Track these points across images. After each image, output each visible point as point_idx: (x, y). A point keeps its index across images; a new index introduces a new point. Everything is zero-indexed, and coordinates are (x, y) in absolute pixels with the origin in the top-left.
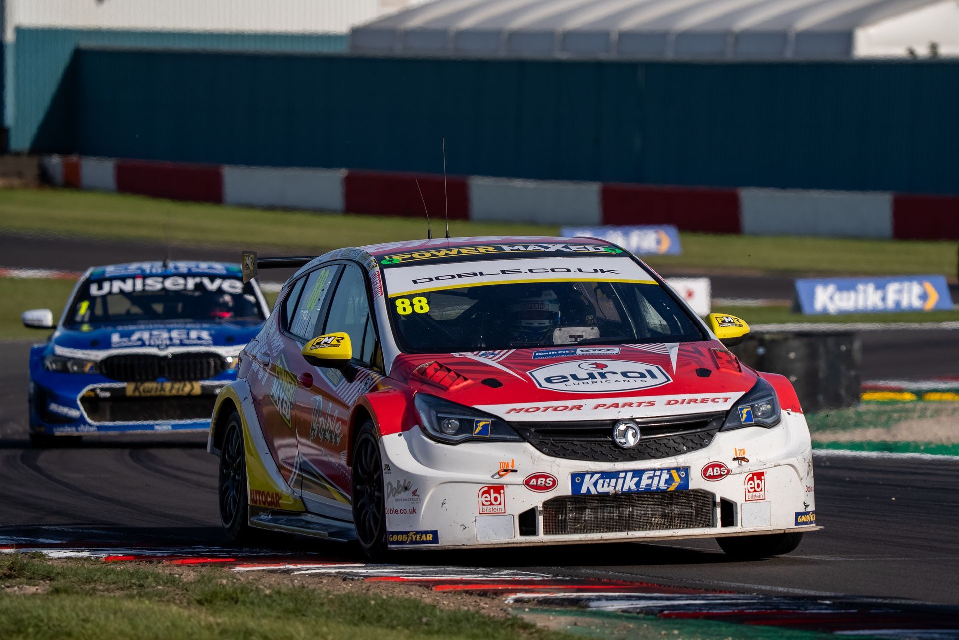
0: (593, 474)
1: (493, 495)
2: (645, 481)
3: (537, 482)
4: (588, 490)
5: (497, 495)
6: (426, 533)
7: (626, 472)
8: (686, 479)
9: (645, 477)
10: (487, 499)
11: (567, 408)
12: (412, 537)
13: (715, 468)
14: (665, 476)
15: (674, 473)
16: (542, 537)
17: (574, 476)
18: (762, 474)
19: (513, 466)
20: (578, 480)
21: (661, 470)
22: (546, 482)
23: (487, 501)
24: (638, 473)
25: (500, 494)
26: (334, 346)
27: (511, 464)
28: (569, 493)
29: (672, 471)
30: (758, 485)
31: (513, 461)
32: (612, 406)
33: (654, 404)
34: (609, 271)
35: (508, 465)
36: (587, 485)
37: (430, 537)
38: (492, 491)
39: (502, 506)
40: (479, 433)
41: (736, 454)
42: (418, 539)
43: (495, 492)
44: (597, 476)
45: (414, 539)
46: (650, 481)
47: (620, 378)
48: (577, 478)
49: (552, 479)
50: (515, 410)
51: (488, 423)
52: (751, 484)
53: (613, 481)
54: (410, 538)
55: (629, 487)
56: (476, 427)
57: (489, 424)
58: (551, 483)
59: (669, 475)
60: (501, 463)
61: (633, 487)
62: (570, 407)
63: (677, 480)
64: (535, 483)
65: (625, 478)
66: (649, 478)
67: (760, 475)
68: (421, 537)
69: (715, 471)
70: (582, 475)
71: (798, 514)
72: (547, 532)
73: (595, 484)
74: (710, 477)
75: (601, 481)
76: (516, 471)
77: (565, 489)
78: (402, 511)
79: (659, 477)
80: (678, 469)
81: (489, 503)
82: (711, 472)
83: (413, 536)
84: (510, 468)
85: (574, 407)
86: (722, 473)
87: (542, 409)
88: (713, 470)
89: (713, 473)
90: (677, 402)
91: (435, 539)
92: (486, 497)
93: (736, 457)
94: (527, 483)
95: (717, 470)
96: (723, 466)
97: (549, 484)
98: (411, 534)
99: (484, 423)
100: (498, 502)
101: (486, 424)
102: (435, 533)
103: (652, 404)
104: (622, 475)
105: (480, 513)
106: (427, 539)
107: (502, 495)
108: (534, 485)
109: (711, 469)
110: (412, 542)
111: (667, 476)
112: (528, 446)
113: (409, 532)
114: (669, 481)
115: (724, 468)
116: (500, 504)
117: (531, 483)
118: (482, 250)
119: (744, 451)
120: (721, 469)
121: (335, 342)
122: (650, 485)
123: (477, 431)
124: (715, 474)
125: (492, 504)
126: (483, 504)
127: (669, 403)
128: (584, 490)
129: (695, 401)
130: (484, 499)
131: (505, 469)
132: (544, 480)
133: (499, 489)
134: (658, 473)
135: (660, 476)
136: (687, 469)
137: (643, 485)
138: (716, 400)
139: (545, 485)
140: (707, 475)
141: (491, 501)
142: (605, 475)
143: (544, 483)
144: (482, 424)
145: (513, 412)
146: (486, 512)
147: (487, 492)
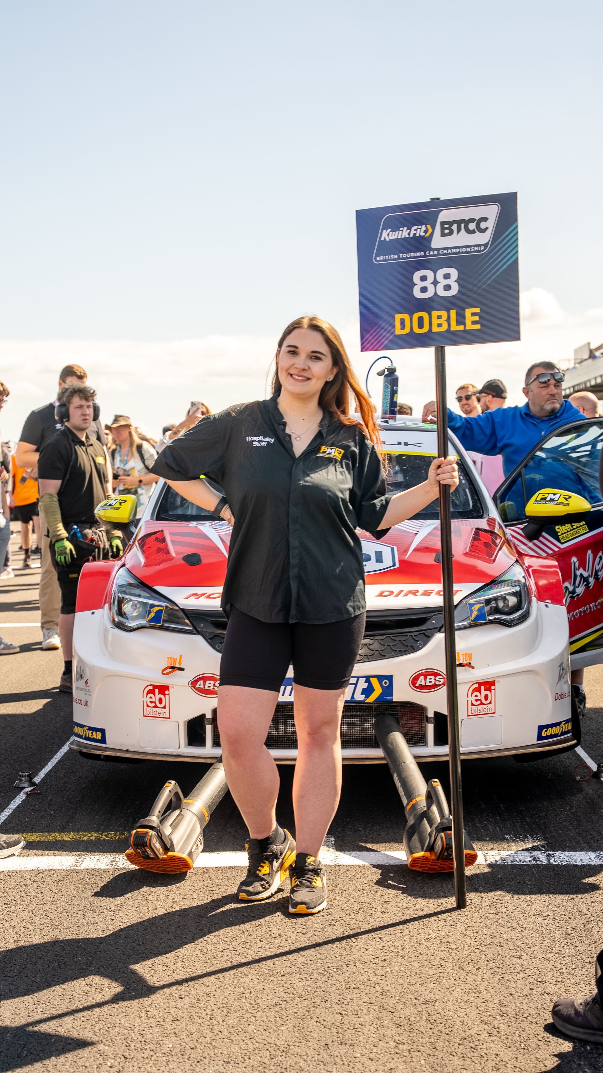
1: (158, 696)
3: (204, 684)
5: (162, 696)
6: (97, 730)
10: (151, 700)
13: (429, 677)
14: (363, 685)
15: (374, 682)
16: (209, 752)
18: (493, 683)
19: (180, 663)
21: (358, 677)
22: (214, 685)
23: (151, 702)
25: (165, 695)
26: (115, 508)
27: (178, 661)
29: (371, 679)
30: (486, 697)
31: (181, 657)
34: (412, 445)
35: (175, 660)
37: (99, 736)
38: (157, 691)
39: (167, 710)
40: (152, 620)
41: (459, 659)
42: (90, 736)
43: (160, 693)
50: (196, 594)
51: (162, 608)
52: (476, 696)
54: (84, 733)
56: (149, 613)
57: (162, 610)
59: (367, 684)
60: (168, 658)
63: (378, 691)
64: (202, 687)
67: (489, 685)
68: (93, 733)
69: (428, 680)
71: (541, 728)
74: (421, 687)
76: (182, 669)
78: (81, 702)
79: (354, 686)
80: (380, 677)
81: (153, 705)
82: (423, 681)
83: (87, 731)
84: (177, 665)
86: (437, 683)
88: (425, 679)
89: (426, 683)
90: (391, 593)
91: (103, 740)
92: (151, 698)
94: (194, 683)
95: (431, 679)
96: (440, 675)
97: (218, 688)
98: (86, 728)
99: (158, 608)
100: (162, 705)
101: (160, 610)
102: (103, 731)
105: (145, 715)
106: (98, 738)
107: (167, 697)
108: (200, 688)
109: (422, 678)
110: (87, 737)
111: (366, 685)
112: (199, 639)
113: (84, 726)
114: (368, 691)
115: (441, 677)
116: (164, 707)
117: (197, 686)
119: (470, 656)
120: (437, 678)
121: (118, 505)
123: (150, 617)
124: (428, 684)
125: (157, 706)
126: (148, 706)
127: (381, 595)
129: (415, 593)
130: (148, 700)
131: (172, 665)
132: (212, 682)
133: (163, 689)
134: (353, 681)
135: (356, 684)
136: (390, 678)
140: (417, 685)
141: (155, 703)
143: (212, 687)
144: (155, 610)
145: (193, 597)
146: (150, 715)
147: (152, 691)
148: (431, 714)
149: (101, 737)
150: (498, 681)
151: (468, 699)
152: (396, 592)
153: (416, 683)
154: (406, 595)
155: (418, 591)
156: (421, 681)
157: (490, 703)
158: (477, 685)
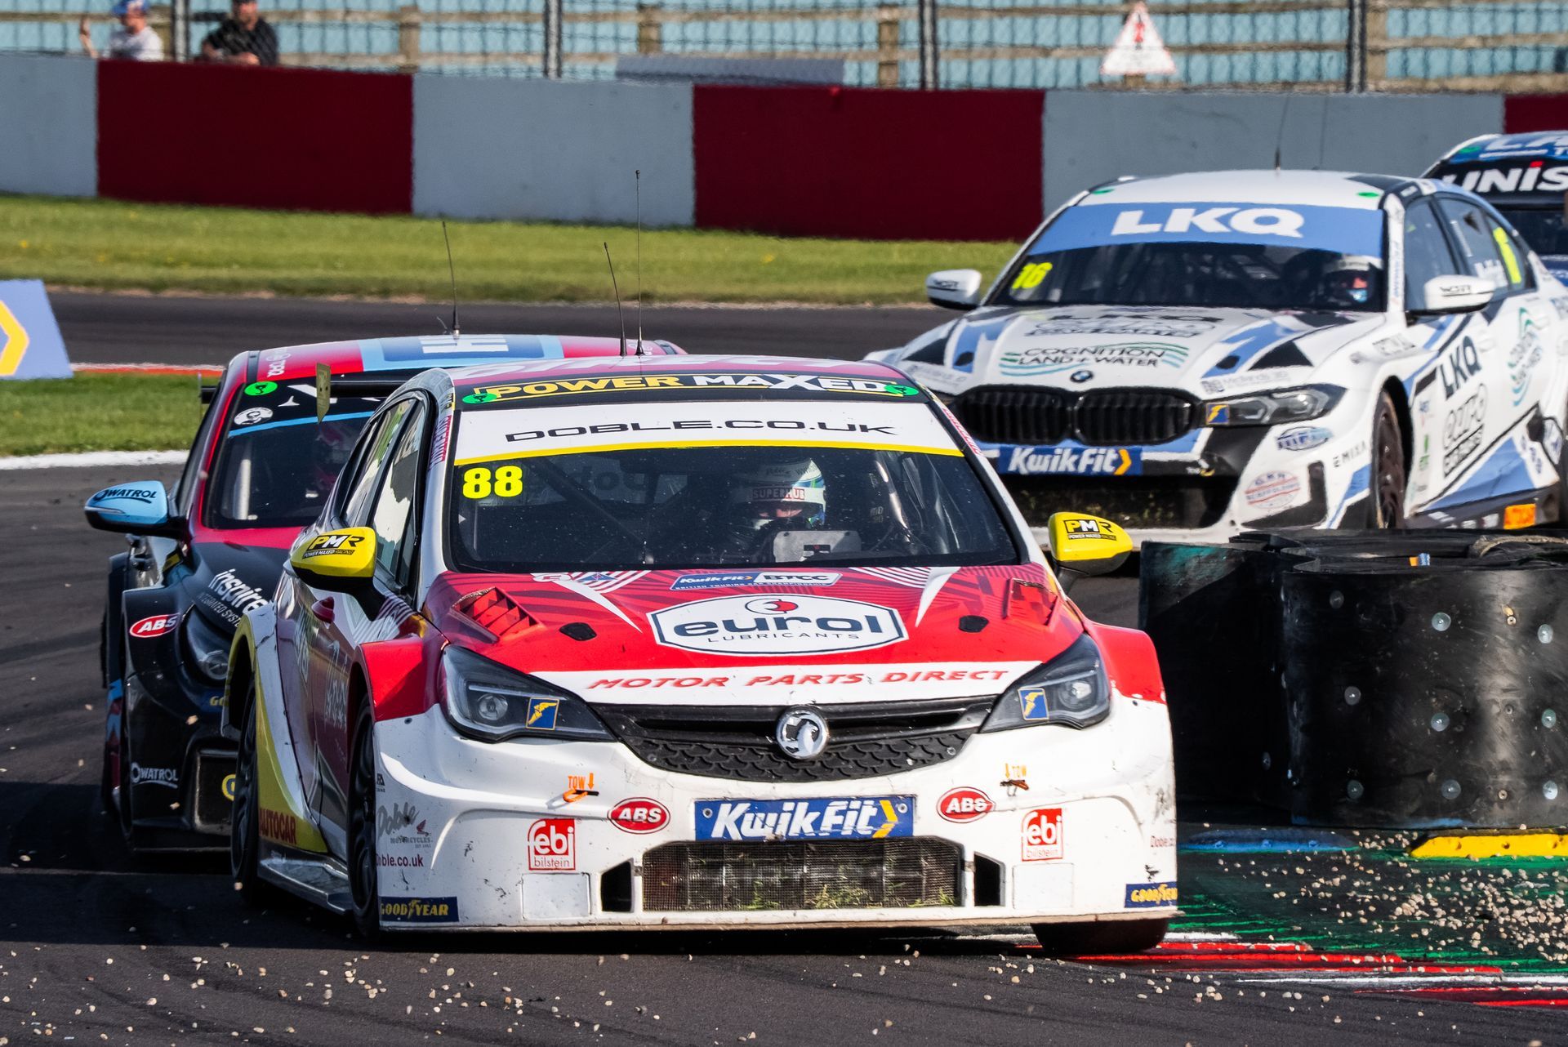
0: (735, 803)
1: (555, 836)
2: (830, 819)
3: (632, 813)
4: (726, 832)
5: (561, 837)
6: (438, 901)
7: (796, 801)
8: (909, 817)
9: (830, 811)
10: (543, 844)
11: (699, 681)
12: (415, 908)
13: (965, 800)
14: (869, 811)
15: (887, 806)
16: (640, 916)
17: (700, 805)
18: (1059, 812)
19: (591, 785)
20: (708, 813)
21: (862, 799)
22: (648, 815)
23: (543, 847)
24: (818, 805)
25: (566, 834)
26: (344, 552)
27: (587, 782)
28: (691, 836)
29: (882, 802)
30: (1049, 833)
31: (591, 775)
32: (781, 680)
33: (860, 680)
34: (877, 429)
35: (582, 781)
36: (724, 825)
38: (553, 828)
39: (570, 857)
40: (536, 723)
41: (1008, 775)
42: (425, 914)
43: (557, 832)
44: (742, 808)
45: (418, 913)
46: (839, 820)
47: (813, 627)
48: (707, 809)
49: (659, 811)
50: (605, 682)
51: (553, 705)
52: (1034, 831)
53: (772, 817)
54: (411, 911)
55: (802, 830)
56: (533, 711)
57: (554, 708)
58: (658, 817)
59: (876, 809)
60: (570, 777)
61: (809, 830)
62: (705, 680)
63: (892, 821)
64: (629, 817)
65: (793, 812)
66: (839, 813)
67: (1053, 815)
68: (430, 909)
69: (964, 804)
70: (715, 805)
71: (1130, 888)
72: (648, 907)
73: (739, 822)
74: (954, 814)
75: (749, 817)
76: (596, 794)
77: (682, 828)
78: (400, 861)
79: (856, 812)
80: (894, 799)
81: (547, 850)
82: (957, 805)
83: (417, 906)
84: (587, 788)
85: (714, 681)
86: (978, 809)
87: (654, 683)
88: (960, 801)
89: (961, 808)
90: (904, 676)
91: (453, 915)
92: (542, 840)
93: (1007, 780)
94: (615, 816)
95: (968, 802)
96: (980, 796)
97: (654, 818)
98: (413, 903)
99: (547, 705)
100: (563, 850)
101: (549, 707)
102: (452, 902)
103: (856, 679)
104: (788, 806)
105: (530, 869)
106: (440, 914)
107: (570, 836)
108: (626, 820)
109: (955, 801)
110: (415, 918)
111: (874, 812)
112: (620, 748)
113: (410, 899)
114: (877, 820)
115: (982, 800)
116: (566, 853)
117: (622, 816)
118: (653, 382)
119: (1024, 772)
120: (977, 802)
121: (347, 546)
122: (840, 826)
123: (534, 718)
124: (965, 810)
125: (552, 853)
126: (537, 853)
127: (889, 678)
128: (717, 833)
129: (939, 676)
130: (538, 844)
131: (578, 789)
132: (645, 811)
133: (564, 824)
134: (855, 805)
135: (859, 811)
136: (911, 800)
137: (827, 826)
138: (979, 676)
139: (647, 820)
140: (948, 811)
141: (549, 847)
142: (759, 806)
143: (645, 817)
144: (543, 706)
145: (602, 686)
146: (540, 867)
147: (545, 831)
148: (969, 858)
149: (448, 911)
150: (1065, 809)
151: (1022, 835)
152: (910, 675)
153: (946, 809)
154: (927, 678)
155: (943, 673)
156: (954, 805)
157: (1055, 843)
158: (1035, 815)
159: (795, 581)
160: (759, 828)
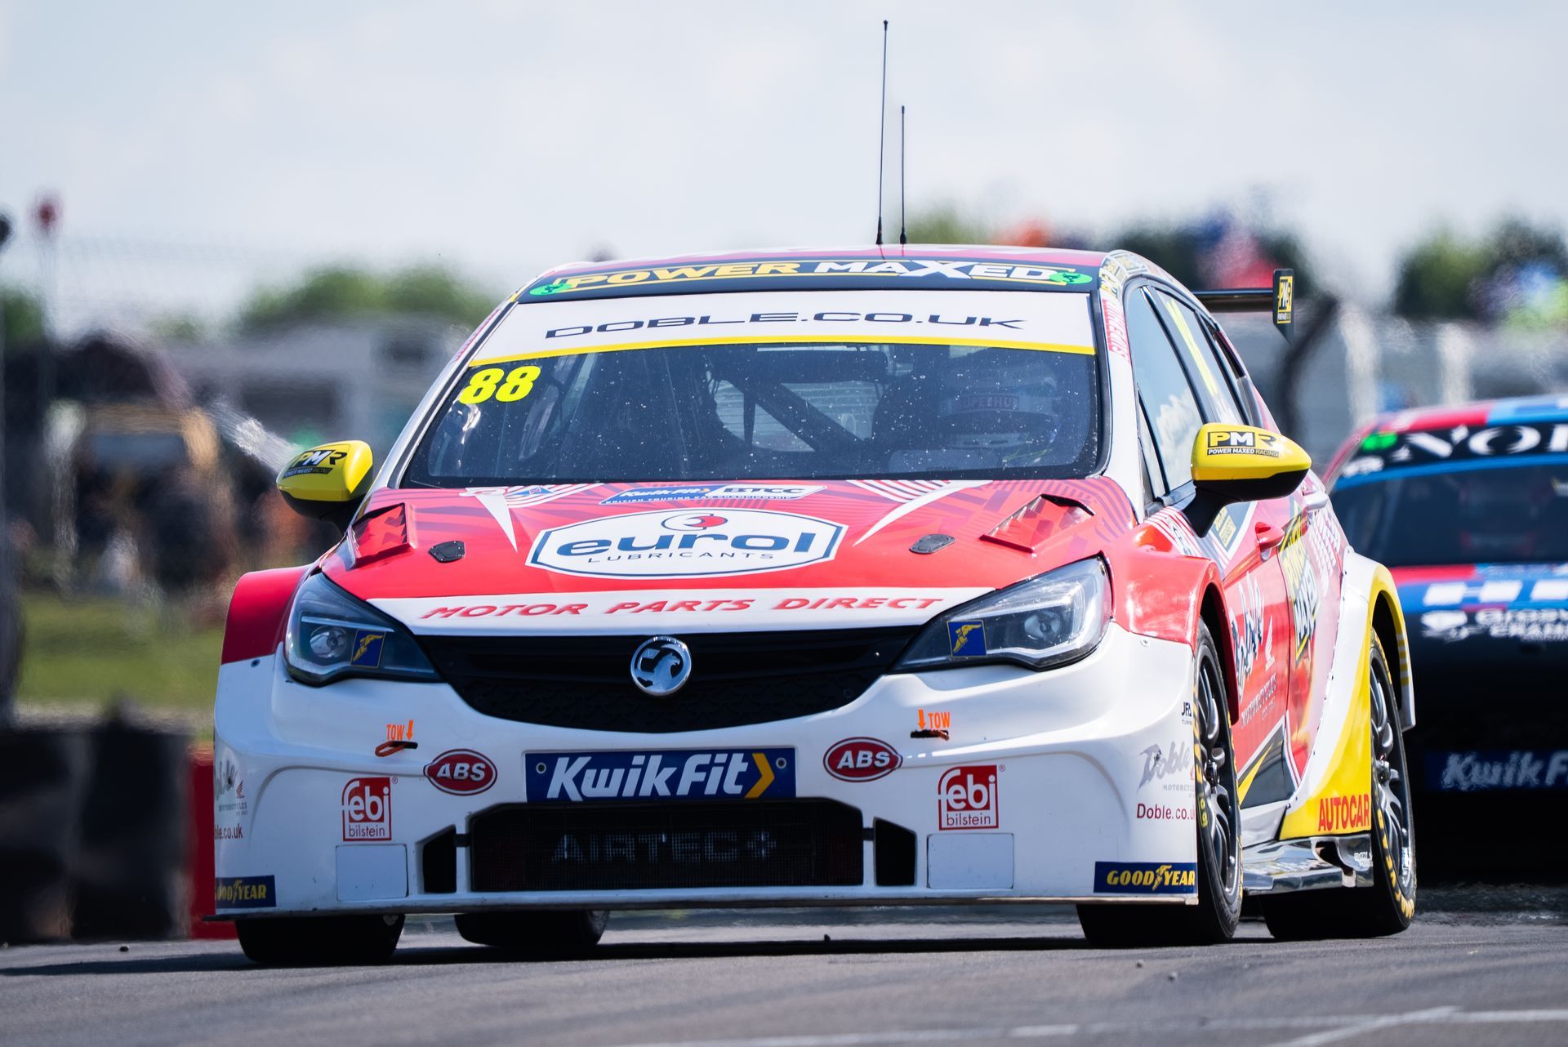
0: (573, 756)
1: (369, 799)
3: (452, 770)
4: (563, 789)
5: (376, 799)
6: (256, 881)
7: (648, 754)
8: (788, 775)
10: (358, 808)
11: (553, 607)
12: (238, 890)
13: (861, 753)
14: (738, 765)
15: (761, 760)
17: (532, 759)
18: (992, 770)
19: (410, 735)
20: (541, 768)
21: (730, 752)
22: (470, 771)
24: (675, 758)
25: (381, 795)
27: (406, 730)
28: (522, 797)
29: (755, 756)
30: (978, 796)
31: (411, 723)
32: (649, 607)
33: (748, 606)
34: (1000, 322)
35: (400, 730)
36: (562, 779)
37: (261, 893)
38: (368, 789)
39: (384, 824)
40: (361, 659)
41: (922, 723)
42: (247, 896)
43: (372, 793)
44: (581, 762)
45: (241, 897)
46: (701, 777)
48: (539, 764)
49: (483, 766)
50: (443, 609)
51: (380, 638)
52: (957, 792)
53: (618, 773)
54: (236, 894)
55: (654, 787)
56: (357, 647)
57: (380, 640)
58: (482, 774)
59: (746, 764)
60: (389, 726)
61: (664, 791)
62: (561, 606)
63: (767, 777)
64: (448, 774)
65: (644, 767)
66: (699, 768)
67: (983, 773)
68: (250, 890)
69: (860, 758)
70: (550, 759)
71: (1102, 869)
72: (475, 884)
73: (578, 780)
74: (846, 771)
75: (590, 774)
76: (413, 746)
77: (511, 787)
78: (226, 833)
79: (722, 768)
80: (772, 753)
81: (359, 816)
82: (851, 759)
83: (240, 888)
84: (405, 739)
85: (570, 607)
86: (879, 765)
87: (500, 609)
88: (855, 756)
89: (855, 762)
90: (804, 603)
91: (271, 896)
92: (354, 803)
93: (920, 730)
94: (432, 772)
95: (865, 756)
96: (882, 749)
97: (478, 776)
98: (239, 884)
99: (373, 637)
100: (375, 816)
101: (376, 641)
102: (269, 881)
103: (742, 605)
104: (638, 760)
105: (347, 839)
106: (259, 897)
107: (386, 799)
108: (445, 778)
109: (848, 754)
110: (238, 903)
111: (744, 767)
112: (446, 690)
113: (235, 880)
114: (748, 778)
115: (886, 754)
116: (379, 819)
117: (440, 774)
119: (946, 721)
120: (878, 756)
122: (703, 784)
123: (358, 655)
124: (859, 765)
125: (365, 819)
126: (348, 819)
127: (783, 607)
128: (553, 792)
129: (848, 603)
130: (352, 808)
131: (395, 740)
132: (466, 766)
133: (378, 785)
134: (721, 758)
135: (726, 765)
136: (789, 753)
137: (685, 784)
138: (900, 604)
139: (469, 777)
140: (840, 766)
141: (361, 812)
142: (603, 760)
143: (466, 775)
144: (367, 640)
145: (439, 615)
146: (355, 837)
147: (359, 792)
148: (868, 823)
149: (266, 894)
150: (1002, 767)
151: (939, 797)
153: (837, 764)
154: (832, 606)
155: (854, 600)
156: (847, 760)
157: (986, 808)
158: (958, 773)
159: (762, 494)
160: (604, 786)
